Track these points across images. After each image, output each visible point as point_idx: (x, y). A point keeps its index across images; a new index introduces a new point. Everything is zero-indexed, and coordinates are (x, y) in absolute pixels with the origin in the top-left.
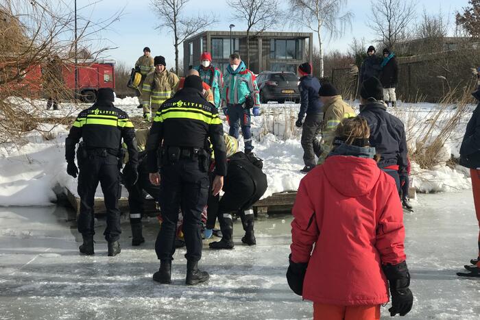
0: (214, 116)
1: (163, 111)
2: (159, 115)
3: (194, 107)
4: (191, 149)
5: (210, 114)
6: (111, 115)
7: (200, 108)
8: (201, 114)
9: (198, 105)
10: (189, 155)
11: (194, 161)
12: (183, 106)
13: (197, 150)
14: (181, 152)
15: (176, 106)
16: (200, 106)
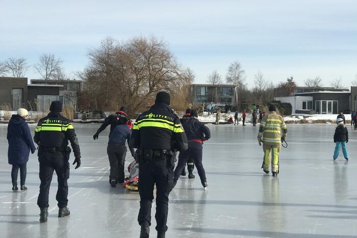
0: (176, 125)
1: (139, 122)
2: (136, 125)
3: (161, 118)
4: (161, 151)
5: (173, 123)
6: (57, 123)
7: (165, 119)
8: (166, 124)
9: (164, 117)
10: (160, 154)
11: (163, 159)
12: (153, 117)
13: (165, 151)
14: (153, 153)
15: (148, 117)
16: (165, 117)
